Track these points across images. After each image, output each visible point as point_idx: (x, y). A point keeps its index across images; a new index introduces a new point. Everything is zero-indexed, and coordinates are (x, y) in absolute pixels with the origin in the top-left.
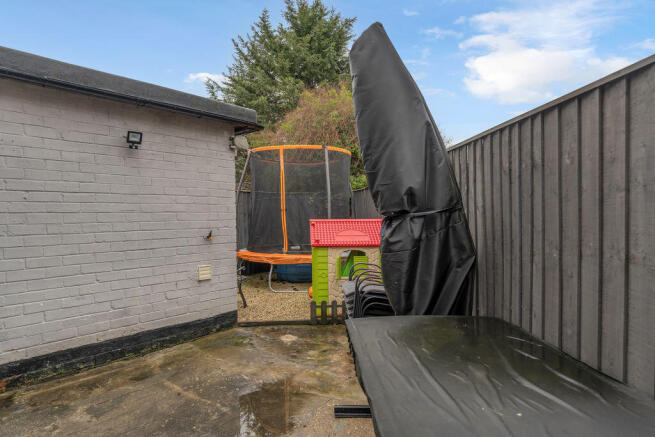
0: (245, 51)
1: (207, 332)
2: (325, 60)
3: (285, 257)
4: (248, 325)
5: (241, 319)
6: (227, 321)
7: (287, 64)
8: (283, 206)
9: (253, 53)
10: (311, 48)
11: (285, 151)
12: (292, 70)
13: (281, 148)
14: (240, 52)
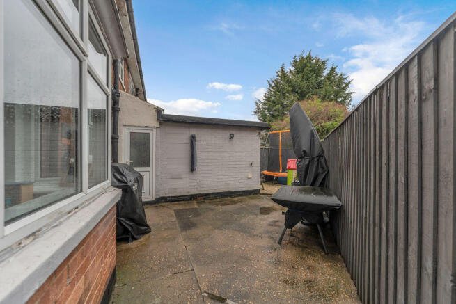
0: (273, 85)
1: (250, 195)
2: (310, 83)
3: (280, 174)
4: (263, 194)
5: (261, 192)
6: (256, 192)
7: (290, 89)
8: (280, 154)
9: (276, 85)
10: (303, 78)
11: (282, 133)
12: (292, 91)
13: (280, 132)
14: (270, 85)
